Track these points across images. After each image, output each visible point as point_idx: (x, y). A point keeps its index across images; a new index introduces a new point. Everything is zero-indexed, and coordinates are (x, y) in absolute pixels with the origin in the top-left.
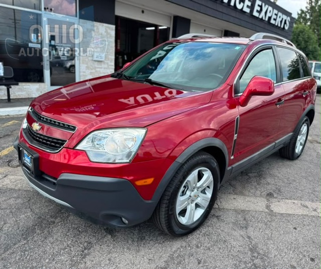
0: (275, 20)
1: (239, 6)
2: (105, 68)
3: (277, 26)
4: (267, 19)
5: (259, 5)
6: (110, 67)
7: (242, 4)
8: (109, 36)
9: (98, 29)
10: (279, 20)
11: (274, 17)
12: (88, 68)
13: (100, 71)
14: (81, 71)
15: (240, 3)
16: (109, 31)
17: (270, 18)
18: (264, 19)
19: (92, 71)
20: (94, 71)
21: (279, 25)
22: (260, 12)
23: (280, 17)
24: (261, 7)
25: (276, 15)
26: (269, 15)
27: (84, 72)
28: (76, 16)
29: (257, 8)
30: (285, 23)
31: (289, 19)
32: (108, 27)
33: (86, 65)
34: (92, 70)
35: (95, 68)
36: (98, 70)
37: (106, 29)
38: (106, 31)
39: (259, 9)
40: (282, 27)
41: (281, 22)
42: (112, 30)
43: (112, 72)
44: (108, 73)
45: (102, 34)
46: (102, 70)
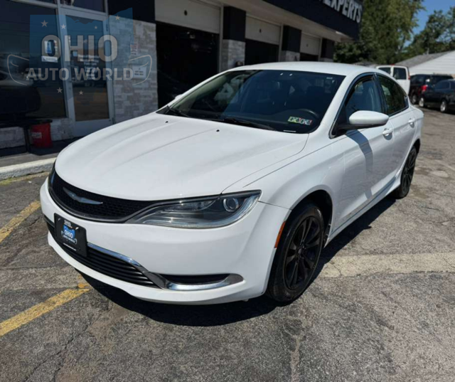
2: (145, 89)
3: (349, 18)
4: (338, 10)
6: (152, 86)
8: (148, 40)
9: (134, 30)
10: (350, 9)
11: (346, 5)
12: (124, 90)
13: (139, 94)
14: (115, 95)
16: (148, 32)
17: (342, 7)
18: (335, 8)
19: (130, 94)
21: (351, 17)
23: (352, 6)
25: (348, 2)
26: (340, 3)
27: (120, 97)
28: (104, 11)
30: (357, 14)
31: (360, 7)
32: (144, 26)
33: (121, 86)
34: (129, 92)
36: (136, 91)
37: (144, 30)
38: (145, 34)
40: (354, 19)
41: (353, 12)
42: (152, 31)
43: (154, 94)
44: (150, 96)
45: (139, 38)
46: (142, 92)
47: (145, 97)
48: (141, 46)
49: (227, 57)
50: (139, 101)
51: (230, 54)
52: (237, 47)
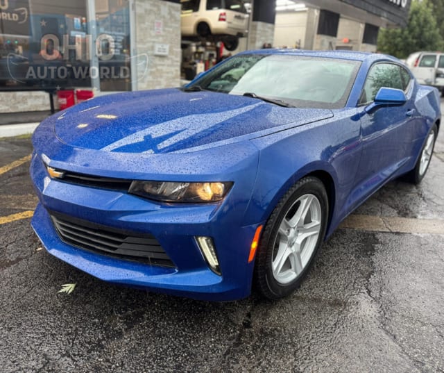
2: (168, 66)
6: (175, 63)
9: (159, 10)
13: (162, 70)
16: (173, 12)
19: (152, 70)
20: (154, 70)
32: (170, 6)
34: (152, 68)
35: (156, 65)
36: (159, 68)
37: (169, 10)
38: (170, 13)
42: (177, 10)
43: (177, 70)
44: (172, 72)
45: (164, 17)
46: (165, 68)
47: (168, 73)
48: (166, 25)
49: (255, 38)
50: (161, 77)
51: (258, 36)
52: (267, 29)
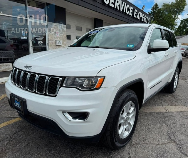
0: (143, 19)
1: (128, 13)
4: (140, 19)
5: (136, 12)
7: (129, 11)
8: (63, 31)
10: (145, 19)
11: (143, 17)
15: (128, 11)
16: (63, 28)
21: (145, 22)
22: (136, 15)
23: (145, 17)
24: (137, 12)
25: (144, 16)
26: (141, 16)
29: (135, 13)
30: (148, 21)
31: (149, 18)
37: (61, 27)
39: (136, 14)
42: (65, 27)
45: (59, 30)
48: (60, 33)
